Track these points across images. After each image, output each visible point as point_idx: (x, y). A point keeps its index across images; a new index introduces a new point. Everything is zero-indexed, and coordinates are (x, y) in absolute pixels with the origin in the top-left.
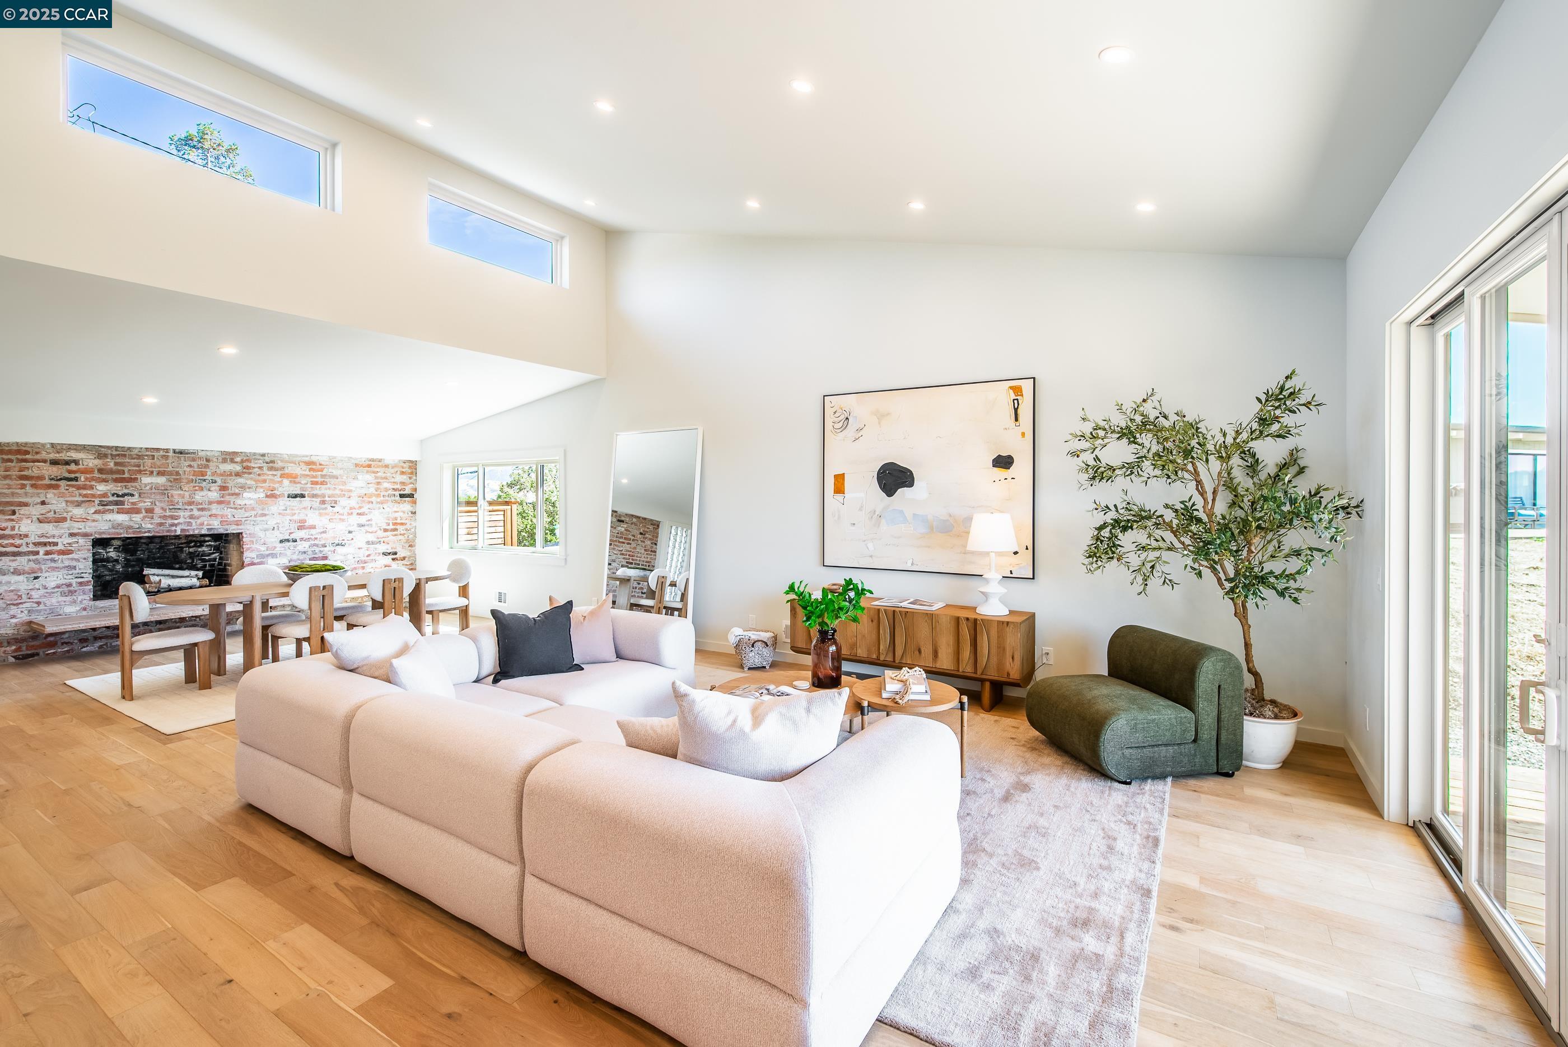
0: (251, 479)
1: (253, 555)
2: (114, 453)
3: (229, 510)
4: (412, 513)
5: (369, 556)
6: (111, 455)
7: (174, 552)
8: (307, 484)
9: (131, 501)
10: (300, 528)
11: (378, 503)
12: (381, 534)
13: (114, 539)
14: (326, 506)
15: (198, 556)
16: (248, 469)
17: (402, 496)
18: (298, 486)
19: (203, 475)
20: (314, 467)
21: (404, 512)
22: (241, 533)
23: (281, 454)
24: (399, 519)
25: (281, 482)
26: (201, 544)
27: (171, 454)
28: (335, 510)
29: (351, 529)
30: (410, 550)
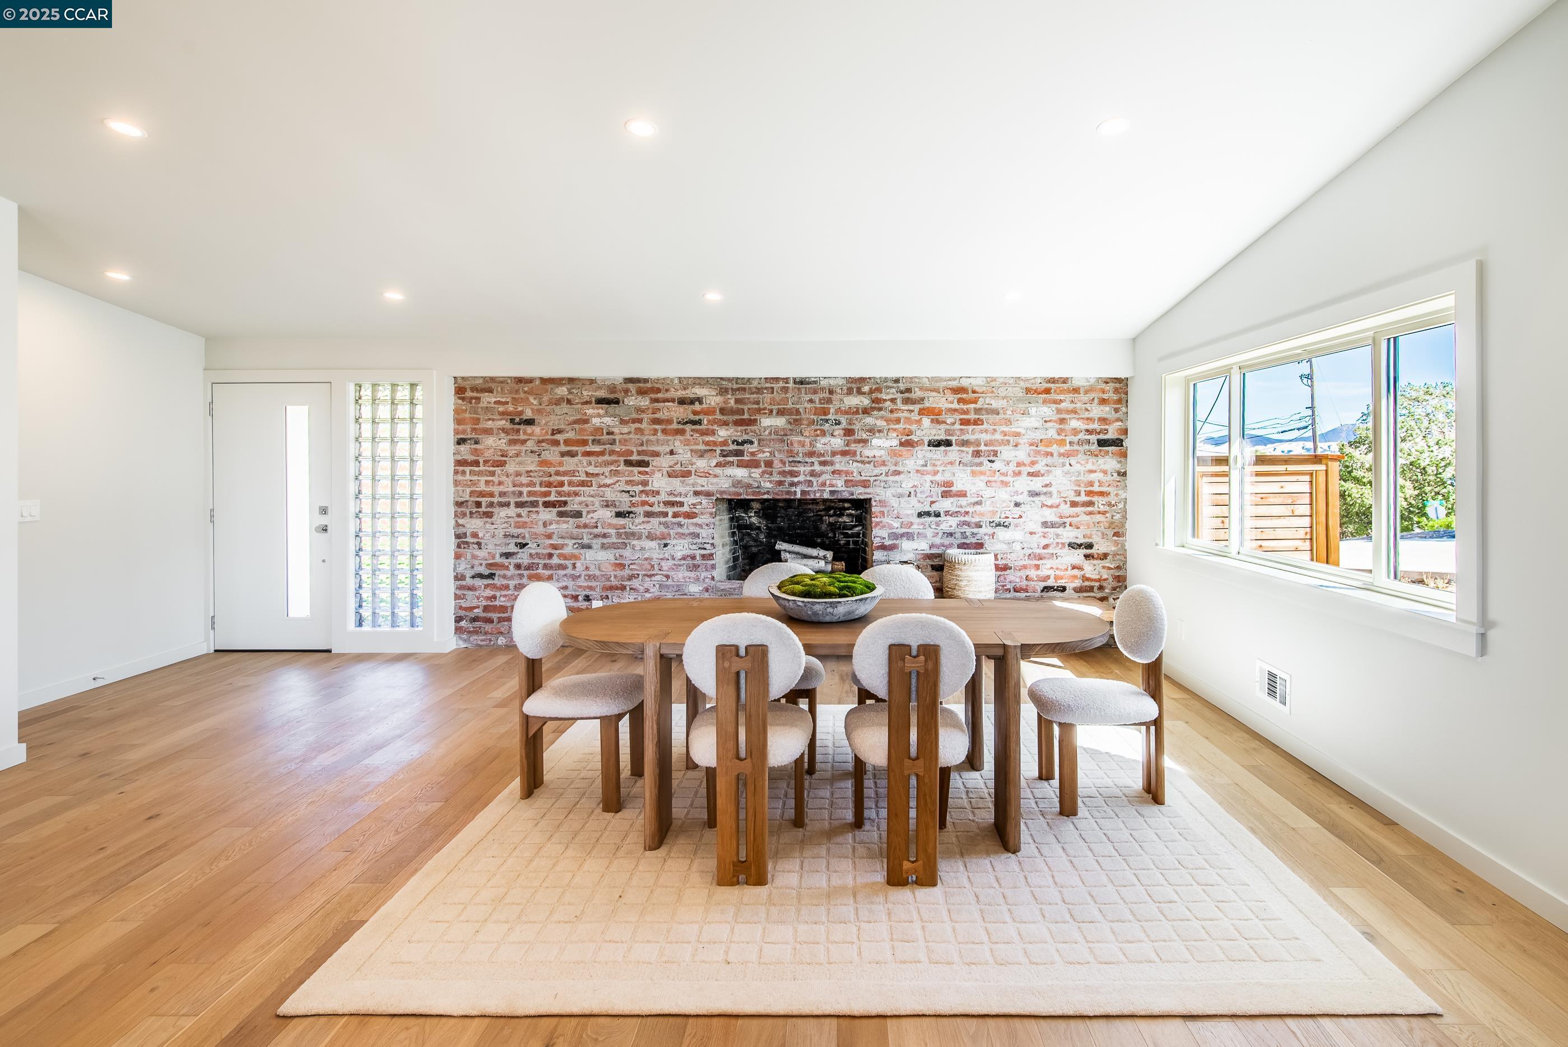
0: (882, 417)
1: (884, 533)
2: (735, 386)
3: (855, 464)
4: (1119, 474)
5: (1046, 547)
6: (732, 389)
7: (814, 521)
8: (953, 424)
9: (751, 450)
10: (945, 495)
11: (1061, 455)
12: (1066, 509)
13: (752, 500)
14: (981, 459)
15: (839, 528)
16: (877, 403)
17: (1102, 443)
18: (943, 426)
19: (825, 414)
20: (964, 396)
21: (1105, 472)
22: (870, 499)
23: (919, 378)
24: (1097, 484)
25: (919, 422)
26: (840, 512)
27: (791, 385)
28: (996, 466)
29: (1019, 499)
30: (1116, 543)
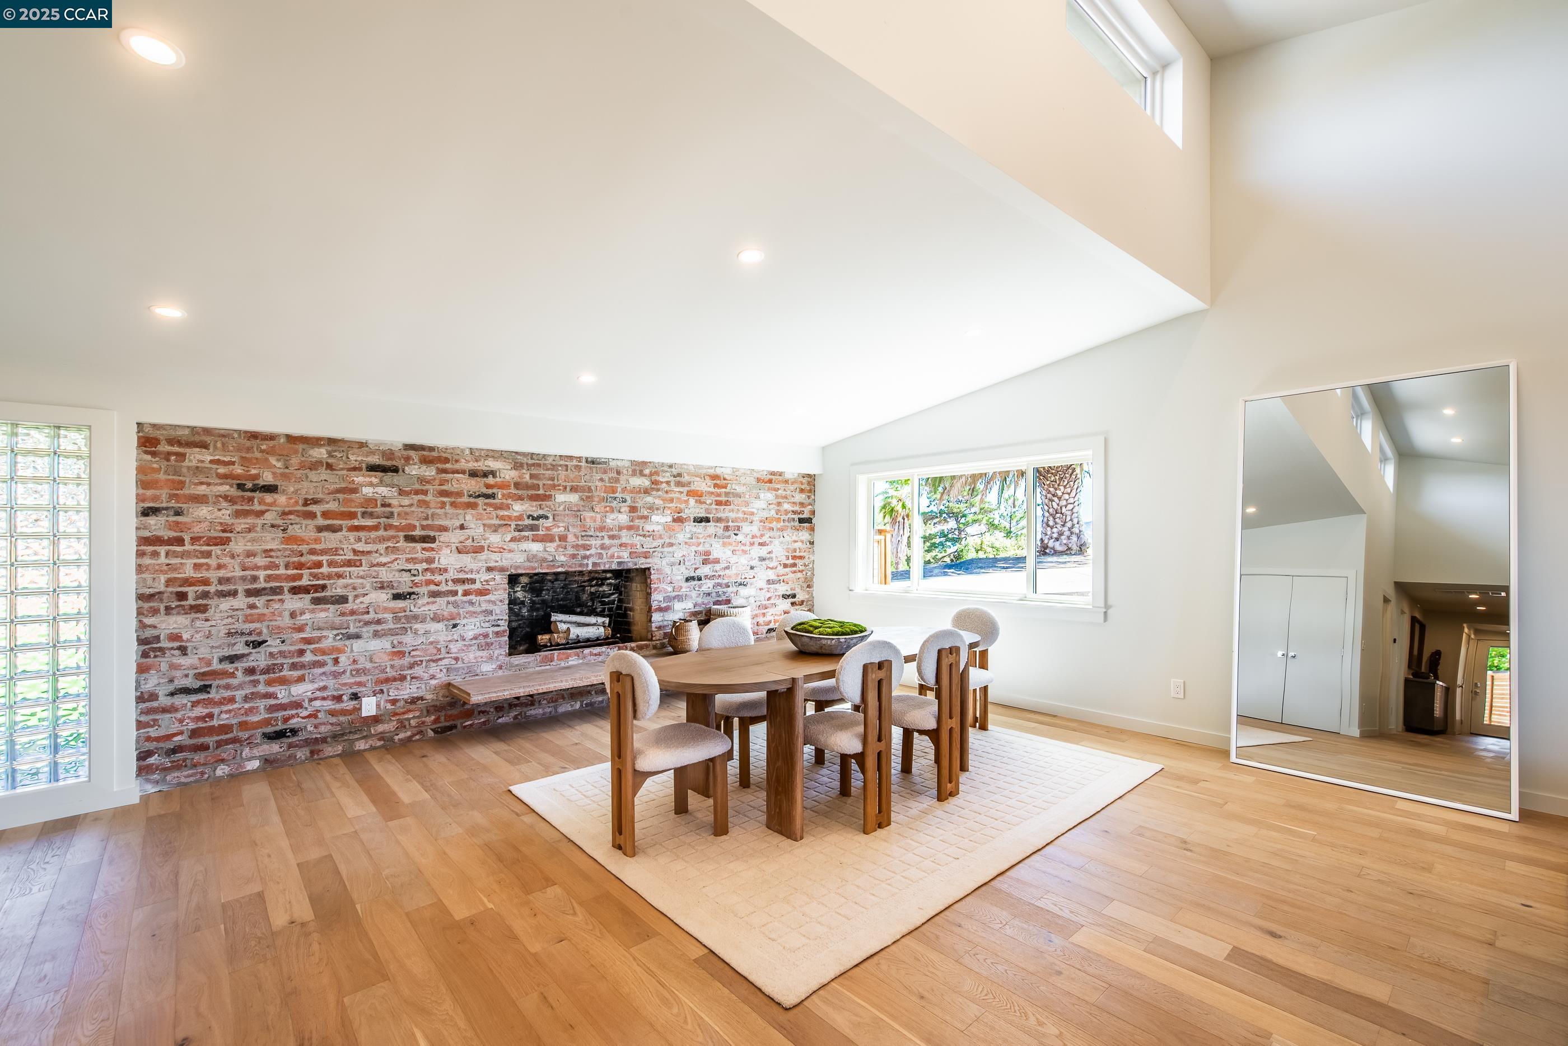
0: (659, 497)
1: (660, 597)
2: (530, 462)
3: (638, 537)
4: (810, 542)
5: (769, 599)
6: (527, 464)
7: (577, 592)
8: (711, 504)
9: (545, 525)
10: (705, 562)
11: (778, 529)
12: (781, 570)
13: (521, 575)
14: (730, 533)
15: (598, 597)
16: (656, 484)
17: (801, 521)
18: (703, 506)
19: (614, 492)
20: (718, 482)
21: (802, 542)
22: (649, 569)
23: (687, 465)
24: (798, 551)
25: (687, 502)
26: (601, 582)
27: (583, 464)
28: (740, 538)
29: (753, 563)
30: (808, 592)
